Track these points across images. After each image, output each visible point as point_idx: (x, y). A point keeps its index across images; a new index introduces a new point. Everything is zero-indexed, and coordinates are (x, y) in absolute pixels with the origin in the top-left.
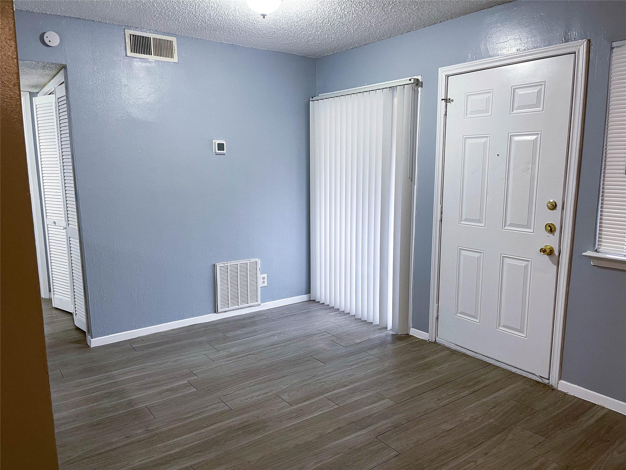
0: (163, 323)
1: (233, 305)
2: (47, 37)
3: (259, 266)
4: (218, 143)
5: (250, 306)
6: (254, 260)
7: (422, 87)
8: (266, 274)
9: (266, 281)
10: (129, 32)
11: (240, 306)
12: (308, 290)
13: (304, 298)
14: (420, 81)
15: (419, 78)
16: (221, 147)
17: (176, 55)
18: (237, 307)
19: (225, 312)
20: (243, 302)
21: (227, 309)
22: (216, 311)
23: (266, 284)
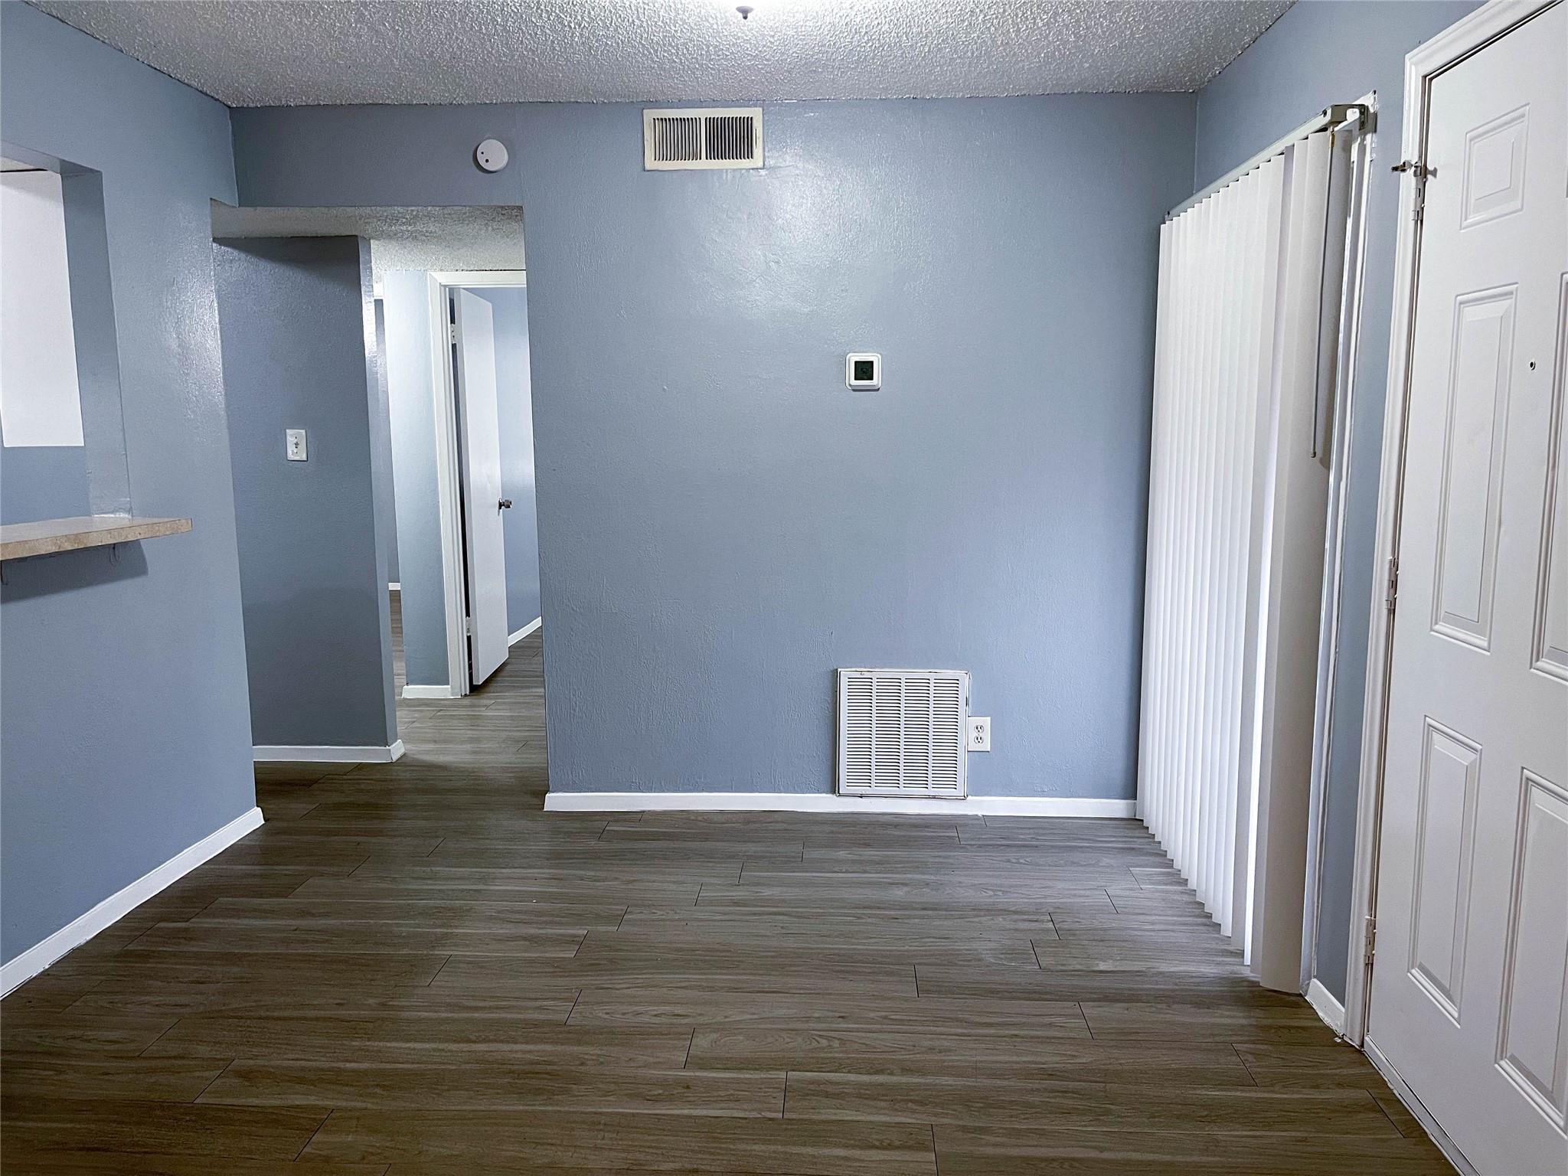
0: (702, 791)
1: (881, 782)
2: (482, 153)
3: (964, 693)
4: (856, 362)
5: (934, 797)
6: (949, 673)
7: (1375, 131)
8: (989, 718)
9: (987, 736)
10: (650, 115)
11: (903, 791)
12: (1131, 790)
13: (1117, 808)
14: (1372, 110)
15: (1368, 100)
16: (864, 370)
17: (758, 151)
18: (895, 791)
19: (861, 797)
20: (911, 781)
21: (864, 790)
22: (834, 788)
23: (987, 746)
